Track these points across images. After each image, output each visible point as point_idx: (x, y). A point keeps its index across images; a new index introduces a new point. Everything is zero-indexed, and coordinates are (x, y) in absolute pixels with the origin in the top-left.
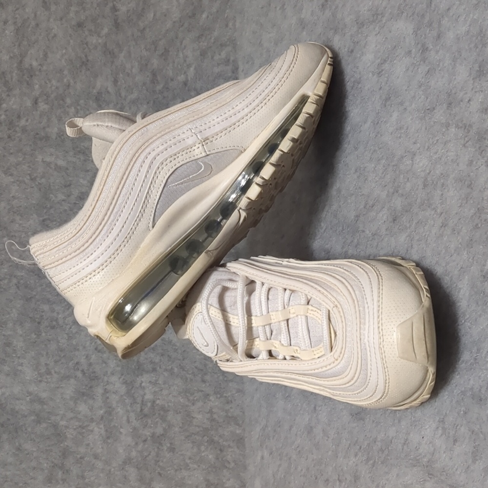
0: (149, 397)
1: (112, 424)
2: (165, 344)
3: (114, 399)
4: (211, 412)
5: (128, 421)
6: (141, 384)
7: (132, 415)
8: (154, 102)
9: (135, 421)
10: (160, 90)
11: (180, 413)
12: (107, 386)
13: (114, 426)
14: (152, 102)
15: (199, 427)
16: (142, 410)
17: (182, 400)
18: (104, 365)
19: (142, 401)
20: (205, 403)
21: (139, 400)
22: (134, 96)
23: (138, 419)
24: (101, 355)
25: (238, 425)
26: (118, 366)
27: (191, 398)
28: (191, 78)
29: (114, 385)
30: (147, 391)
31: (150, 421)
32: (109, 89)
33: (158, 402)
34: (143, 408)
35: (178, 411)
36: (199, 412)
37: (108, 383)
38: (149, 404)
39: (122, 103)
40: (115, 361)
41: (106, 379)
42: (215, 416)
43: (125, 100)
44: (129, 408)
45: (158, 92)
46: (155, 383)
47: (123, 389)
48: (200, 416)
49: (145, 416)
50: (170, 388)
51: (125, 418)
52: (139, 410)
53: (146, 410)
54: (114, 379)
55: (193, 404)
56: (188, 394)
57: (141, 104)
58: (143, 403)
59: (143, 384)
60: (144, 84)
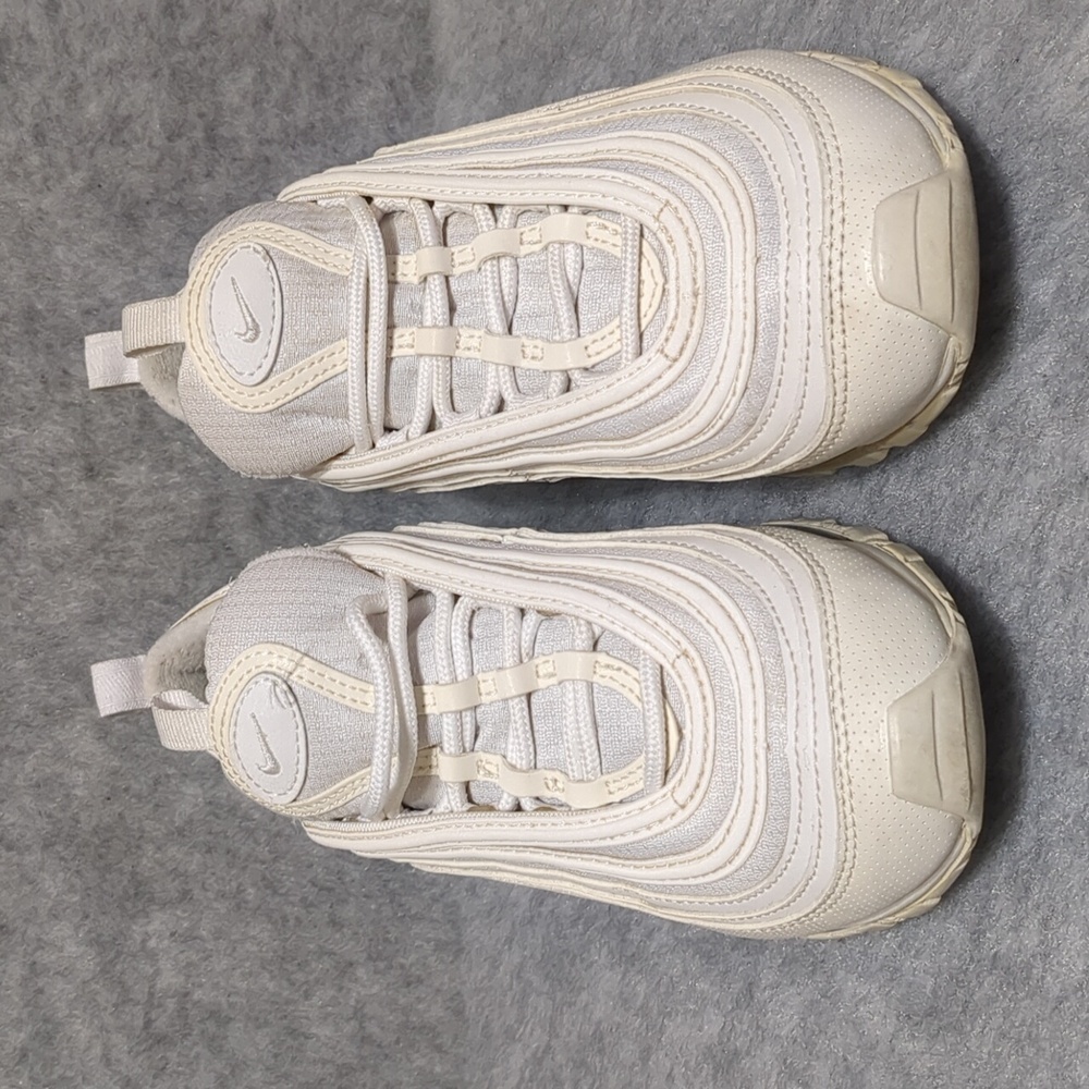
0: (169, 979)
1: (59, 1071)
2: (217, 817)
3: (59, 992)
4: (358, 1014)
5: (107, 1060)
6: (144, 941)
7: (120, 1042)
8: (173, 74)
9: (125, 1058)
10: (191, 38)
11: (267, 1023)
12: (39, 953)
13: (62, 1078)
14: (166, 72)
15: (324, 1062)
16: (148, 1024)
17: (271, 986)
18: (27, 888)
19: (151, 995)
20: (341, 989)
21: (140, 992)
22: (109, 54)
23: (138, 1054)
24: (15, 860)
25: (439, 1049)
26: (72, 889)
27: (300, 977)
28: (284, 7)
29: (61, 949)
30: (165, 964)
31: (173, 1056)
32: (33, 29)
33: (197, 995)
34: (153, 1017)
35: (262, 1021)
36: (325, 1019)
37: (41, 944)
38: (171, 1004)
39: (73, 74)
40: (61, 875)
41: (32, 932)
42: (372, 1028)
43: (83, 61)
44: (109, 1020)
45: (184, 42)
46: (188, 938)
47: (88, 964)
48: (324, 1032)
49: (161, 1040)
50: (234, 949)
51: (97, 1051)
52: (140, 1022)
53: (161, 1023)
54: (61, 931)
55: (307, 996)
56: (288, 967)
57: (134, 77)
58: (152, 1002)
59: (152, 943)
60: (142, 18)
